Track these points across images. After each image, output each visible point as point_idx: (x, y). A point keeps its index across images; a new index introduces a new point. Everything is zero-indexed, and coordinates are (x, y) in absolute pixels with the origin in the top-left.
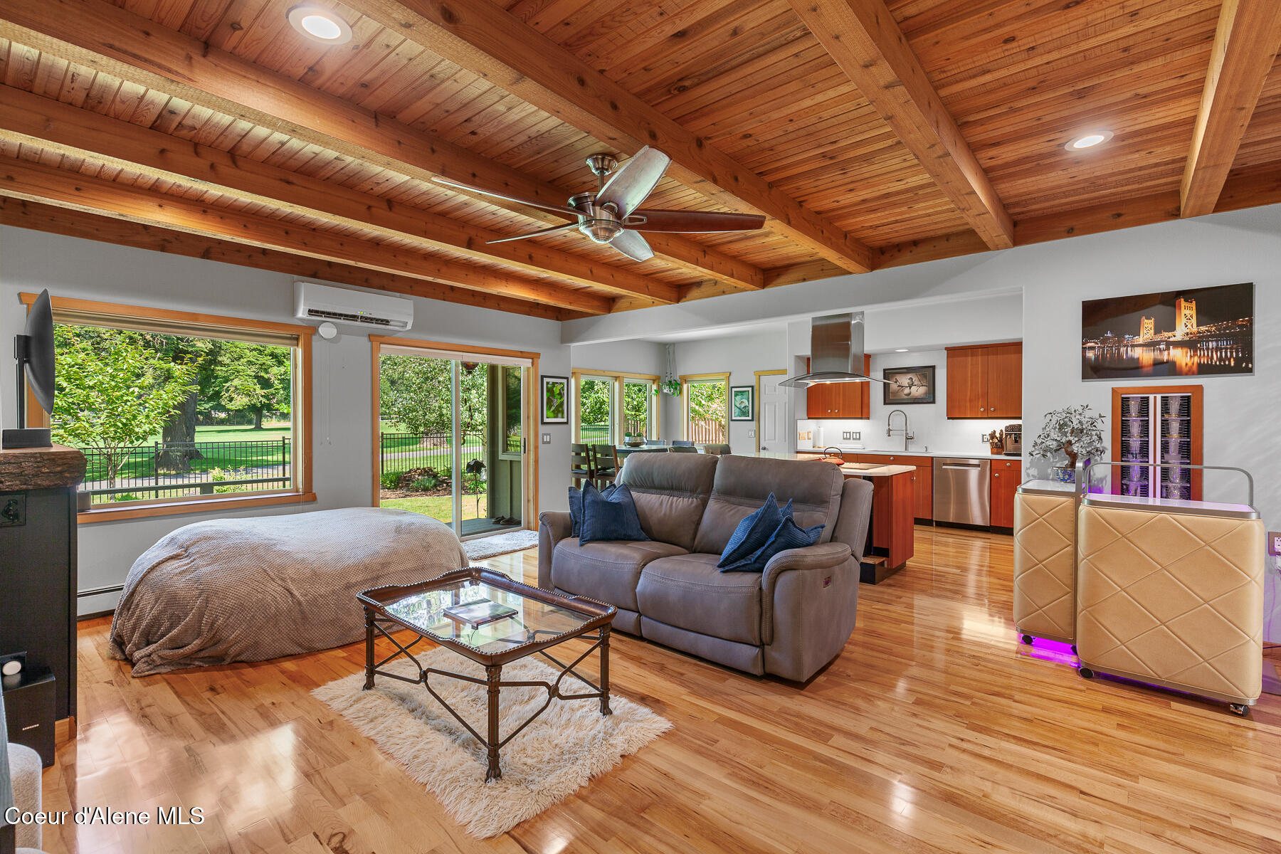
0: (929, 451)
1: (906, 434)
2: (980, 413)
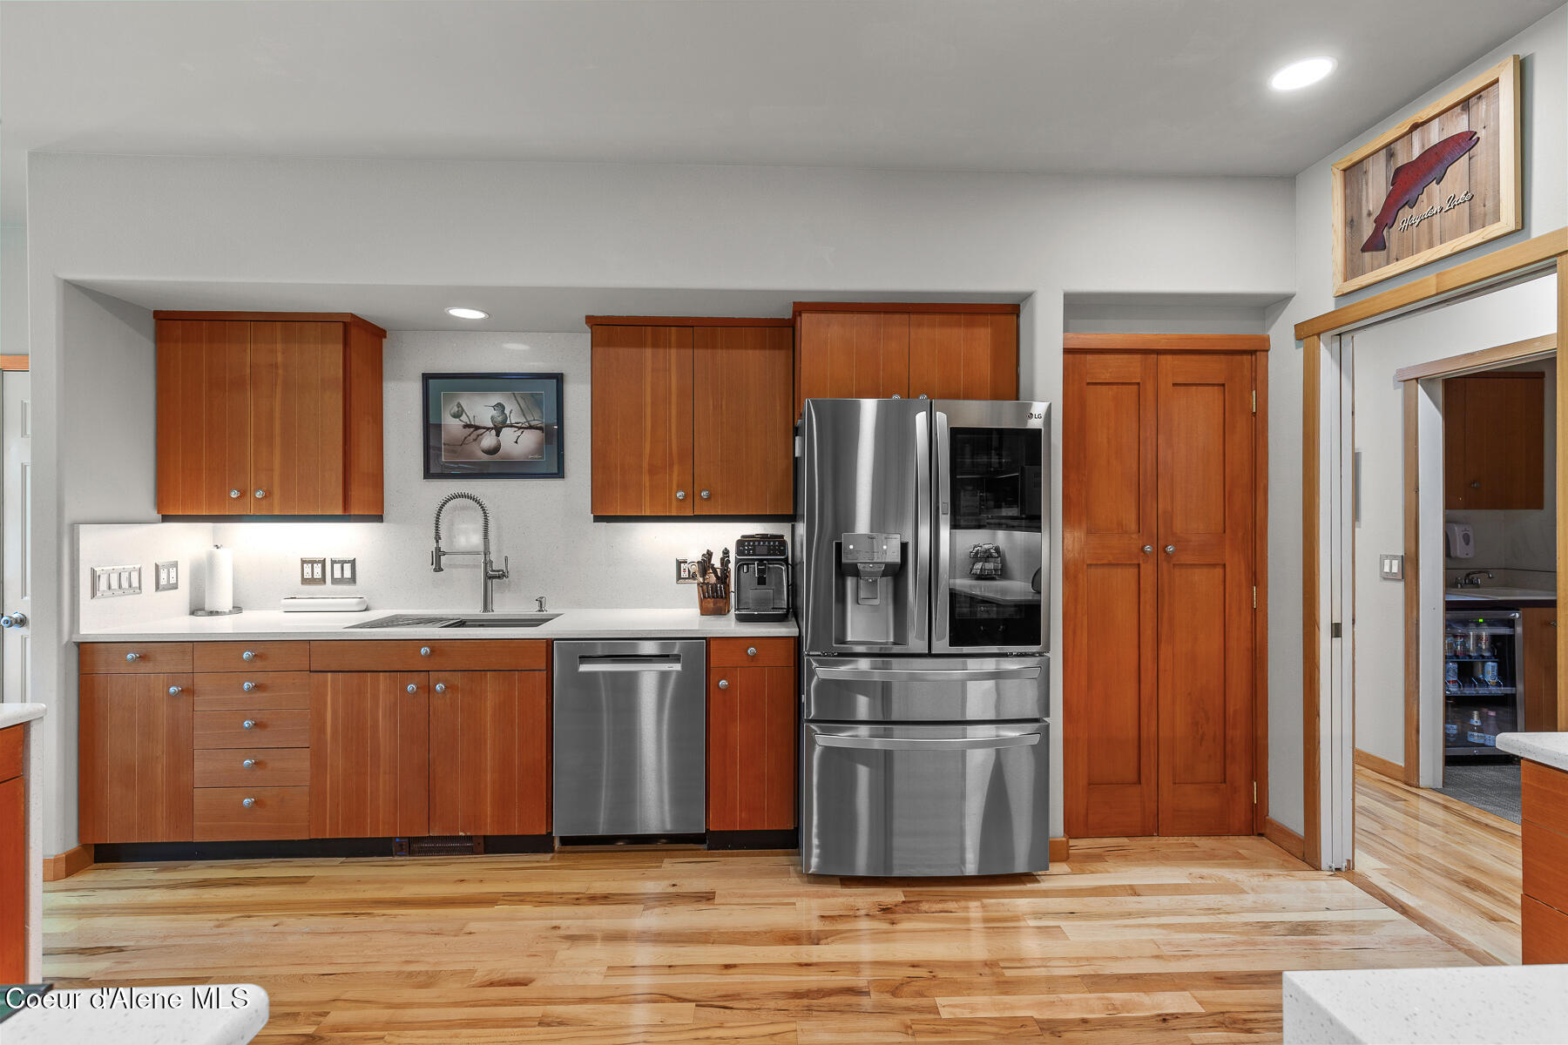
0: (548, 609)
1: (486, 564)
2: (674, 503)
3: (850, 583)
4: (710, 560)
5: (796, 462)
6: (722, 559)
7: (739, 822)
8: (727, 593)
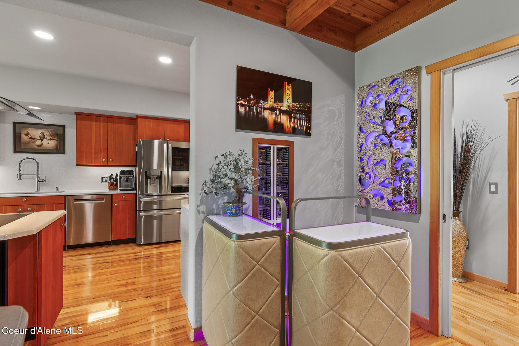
0: (60, 190)
1: (38, 178)
2: (102, 162)
3: (149, 180)
4: (112, 176)
5: (136, 152)
6: (116, 176)
7: (120, 237)
8: (117, 185)
